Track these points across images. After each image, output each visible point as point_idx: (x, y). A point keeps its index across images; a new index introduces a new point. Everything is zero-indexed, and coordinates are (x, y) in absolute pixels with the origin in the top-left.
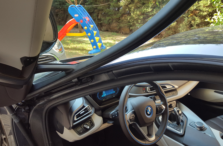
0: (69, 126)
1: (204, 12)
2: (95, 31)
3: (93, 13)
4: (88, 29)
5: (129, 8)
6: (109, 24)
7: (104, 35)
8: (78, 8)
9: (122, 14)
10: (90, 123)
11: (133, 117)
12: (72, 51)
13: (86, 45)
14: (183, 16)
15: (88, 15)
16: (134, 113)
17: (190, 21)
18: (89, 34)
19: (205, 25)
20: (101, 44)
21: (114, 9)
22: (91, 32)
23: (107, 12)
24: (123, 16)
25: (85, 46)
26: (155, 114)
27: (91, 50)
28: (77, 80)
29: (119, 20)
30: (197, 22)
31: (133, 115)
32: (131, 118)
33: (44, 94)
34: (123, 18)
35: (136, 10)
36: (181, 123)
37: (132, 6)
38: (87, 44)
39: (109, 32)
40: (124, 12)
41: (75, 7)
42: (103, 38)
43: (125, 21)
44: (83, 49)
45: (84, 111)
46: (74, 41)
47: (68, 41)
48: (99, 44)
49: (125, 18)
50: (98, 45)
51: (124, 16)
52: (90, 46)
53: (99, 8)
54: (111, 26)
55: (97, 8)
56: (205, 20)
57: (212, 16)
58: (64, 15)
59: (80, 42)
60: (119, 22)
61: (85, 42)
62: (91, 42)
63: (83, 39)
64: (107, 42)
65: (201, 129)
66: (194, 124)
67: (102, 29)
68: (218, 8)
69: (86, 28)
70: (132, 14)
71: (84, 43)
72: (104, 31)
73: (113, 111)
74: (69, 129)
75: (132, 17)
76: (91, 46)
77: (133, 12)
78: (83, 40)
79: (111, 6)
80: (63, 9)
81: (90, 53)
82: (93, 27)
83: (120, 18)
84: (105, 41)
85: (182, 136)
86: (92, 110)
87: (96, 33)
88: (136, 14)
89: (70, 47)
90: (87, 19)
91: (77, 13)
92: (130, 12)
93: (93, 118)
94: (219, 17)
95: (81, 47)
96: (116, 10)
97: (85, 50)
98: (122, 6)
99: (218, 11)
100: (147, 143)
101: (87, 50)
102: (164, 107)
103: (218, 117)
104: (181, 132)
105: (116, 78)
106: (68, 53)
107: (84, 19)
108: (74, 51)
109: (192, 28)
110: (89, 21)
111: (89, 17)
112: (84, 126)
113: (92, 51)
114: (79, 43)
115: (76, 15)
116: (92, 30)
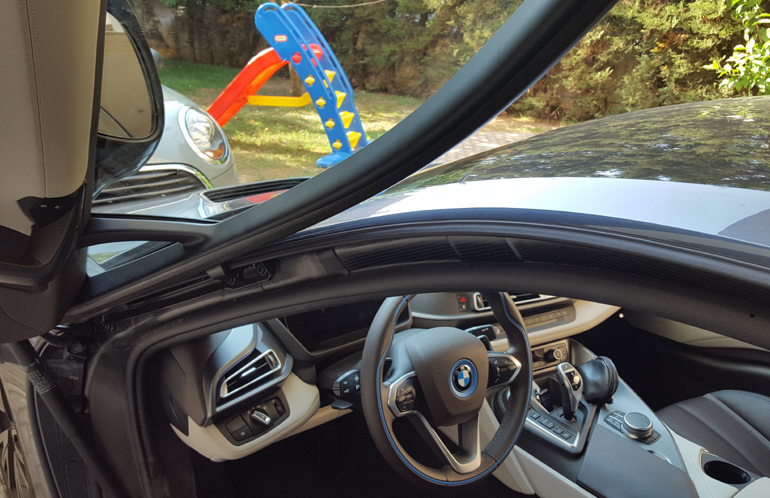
0: (203, 416)
1: (702, 39)
2: (342, 91)
3: (339, 29)
4: (318, 83)
5: (458, 16)
6: (389, 69)
7: (371, 105)
8: (288, 14)
9: (434, 36)
10: (276, 405)
11: (410, 396)
12: (263, 156)
13: (310, 138)
14: (633, 48)
15: (318, 38)
16: (414, 381)
17: (657, 65)
18: (321, 102)
19: (704, 83)
20: (359, 135)
21: (408, 19)
22: (328, 94)
23: (385, 27)
24: (437, 42)
25: (307, 140)
26: (486, 386)
27: (325, 154)
28: (223, 274)
29: (425, 54)
30: (678, 70)
31: (410, 388)
32: (402, 399)
33: (126, 308)
34: (437, 49)
35: (480, 25)
36: (579, 414)
37: (469, 12)
38: (315, 132)
39: (391, 94)
40: (442, 30)
41: (279, 11)
42: (368, 113)
43: (443, 58)
44: (299, 150)
45: (254, 369)
46: (275, 122)
47: (255, 120)
48: (353, 137)
49: (444, 49)
50: (350, 139)
51: (441, 42)
52: (323, 141)
53: (359, 13)
54: (398, 74)
55: (352, 15)
56: (704, 64)
57: (729, 53)
58: (248, 34)
59: (293, 126)
60: (422, 61)
61: (308, 125)
62: (326, 128)
63: (302, 116)
64: (380, 127)
65: (643, 436)
66: (619, 418)
67: (367, 86)
68: (749, 26)
69: (310, 80)
70: (467, 38)
71: (305, 128)
72: (372, 91)
73: (347, 374)
74: (202, 425)
75: (468, 47)
76: (325, 139)
77: (472, 31)
78: (302, 120)
79: (397, 9)
80: (242, 15)
81: (323, 162)
82: (335, 77)
83: (426, 48)
84: (374, 124)
85: (578, 456)
86: (283, 366)
87: (345, 99)
88: (481, 38)
89: (258, 143)
90: (316, 51)
91: (283, 32)
92: (462, 31)
93: (284, 389)
94: (751, 58)
95: (293, 141)
96: (417, 20)
97: (306, 152)
98: (435, 10)
99: (750, 38)
100: (452, 479)
101: (313, 154)
102: (518, 364)
103: (708, 396)
104: (575, 444)
105: (346, 272)
106: (252, 161)
107: (305, 51)
108: (271, 157)
109: (660, 90)
110: (321, 57)
111: (323, 45)
112: (254, 415)
113: (328, 157)
114: (290, 130)
115: (281, 38)
116: (328, 89)
